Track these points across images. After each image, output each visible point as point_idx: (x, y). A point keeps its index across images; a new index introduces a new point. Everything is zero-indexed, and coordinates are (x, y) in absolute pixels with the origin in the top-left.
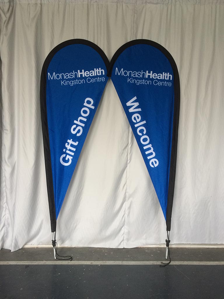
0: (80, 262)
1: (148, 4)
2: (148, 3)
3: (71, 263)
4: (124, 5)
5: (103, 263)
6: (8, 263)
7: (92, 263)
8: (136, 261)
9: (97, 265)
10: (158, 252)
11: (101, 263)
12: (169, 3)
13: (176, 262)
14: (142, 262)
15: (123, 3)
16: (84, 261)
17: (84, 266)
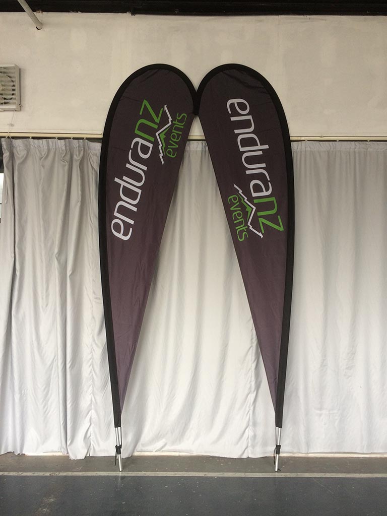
5: (221, 475)
7: (205, 475)
8: (263, 472)
9: (213, 477)
10: (292, 462)
11: (218, 475)
13: (315, 474)
16: (195, 473)
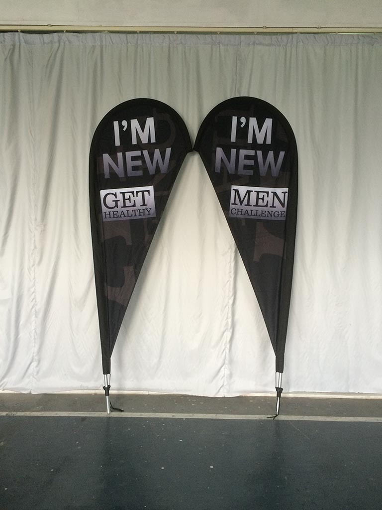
0: (157, 414)
1: (257, 46)
2: (257, 44)
3: (146, 416)
4: (222, 48)
6: (57, 414)
7: (173, 416)
8: (236, 414)
9: (181, 419)
10: (268, 402)
11: (187, 416)
12: (288, 45)
13: (293, 416)
14: (244, 416)
15: (221, 45)
16: (162, 414)
17: (163, 419)
